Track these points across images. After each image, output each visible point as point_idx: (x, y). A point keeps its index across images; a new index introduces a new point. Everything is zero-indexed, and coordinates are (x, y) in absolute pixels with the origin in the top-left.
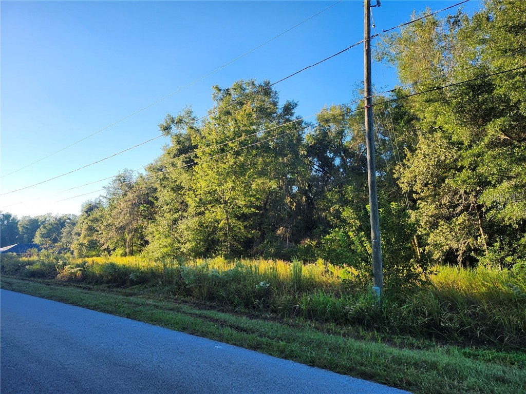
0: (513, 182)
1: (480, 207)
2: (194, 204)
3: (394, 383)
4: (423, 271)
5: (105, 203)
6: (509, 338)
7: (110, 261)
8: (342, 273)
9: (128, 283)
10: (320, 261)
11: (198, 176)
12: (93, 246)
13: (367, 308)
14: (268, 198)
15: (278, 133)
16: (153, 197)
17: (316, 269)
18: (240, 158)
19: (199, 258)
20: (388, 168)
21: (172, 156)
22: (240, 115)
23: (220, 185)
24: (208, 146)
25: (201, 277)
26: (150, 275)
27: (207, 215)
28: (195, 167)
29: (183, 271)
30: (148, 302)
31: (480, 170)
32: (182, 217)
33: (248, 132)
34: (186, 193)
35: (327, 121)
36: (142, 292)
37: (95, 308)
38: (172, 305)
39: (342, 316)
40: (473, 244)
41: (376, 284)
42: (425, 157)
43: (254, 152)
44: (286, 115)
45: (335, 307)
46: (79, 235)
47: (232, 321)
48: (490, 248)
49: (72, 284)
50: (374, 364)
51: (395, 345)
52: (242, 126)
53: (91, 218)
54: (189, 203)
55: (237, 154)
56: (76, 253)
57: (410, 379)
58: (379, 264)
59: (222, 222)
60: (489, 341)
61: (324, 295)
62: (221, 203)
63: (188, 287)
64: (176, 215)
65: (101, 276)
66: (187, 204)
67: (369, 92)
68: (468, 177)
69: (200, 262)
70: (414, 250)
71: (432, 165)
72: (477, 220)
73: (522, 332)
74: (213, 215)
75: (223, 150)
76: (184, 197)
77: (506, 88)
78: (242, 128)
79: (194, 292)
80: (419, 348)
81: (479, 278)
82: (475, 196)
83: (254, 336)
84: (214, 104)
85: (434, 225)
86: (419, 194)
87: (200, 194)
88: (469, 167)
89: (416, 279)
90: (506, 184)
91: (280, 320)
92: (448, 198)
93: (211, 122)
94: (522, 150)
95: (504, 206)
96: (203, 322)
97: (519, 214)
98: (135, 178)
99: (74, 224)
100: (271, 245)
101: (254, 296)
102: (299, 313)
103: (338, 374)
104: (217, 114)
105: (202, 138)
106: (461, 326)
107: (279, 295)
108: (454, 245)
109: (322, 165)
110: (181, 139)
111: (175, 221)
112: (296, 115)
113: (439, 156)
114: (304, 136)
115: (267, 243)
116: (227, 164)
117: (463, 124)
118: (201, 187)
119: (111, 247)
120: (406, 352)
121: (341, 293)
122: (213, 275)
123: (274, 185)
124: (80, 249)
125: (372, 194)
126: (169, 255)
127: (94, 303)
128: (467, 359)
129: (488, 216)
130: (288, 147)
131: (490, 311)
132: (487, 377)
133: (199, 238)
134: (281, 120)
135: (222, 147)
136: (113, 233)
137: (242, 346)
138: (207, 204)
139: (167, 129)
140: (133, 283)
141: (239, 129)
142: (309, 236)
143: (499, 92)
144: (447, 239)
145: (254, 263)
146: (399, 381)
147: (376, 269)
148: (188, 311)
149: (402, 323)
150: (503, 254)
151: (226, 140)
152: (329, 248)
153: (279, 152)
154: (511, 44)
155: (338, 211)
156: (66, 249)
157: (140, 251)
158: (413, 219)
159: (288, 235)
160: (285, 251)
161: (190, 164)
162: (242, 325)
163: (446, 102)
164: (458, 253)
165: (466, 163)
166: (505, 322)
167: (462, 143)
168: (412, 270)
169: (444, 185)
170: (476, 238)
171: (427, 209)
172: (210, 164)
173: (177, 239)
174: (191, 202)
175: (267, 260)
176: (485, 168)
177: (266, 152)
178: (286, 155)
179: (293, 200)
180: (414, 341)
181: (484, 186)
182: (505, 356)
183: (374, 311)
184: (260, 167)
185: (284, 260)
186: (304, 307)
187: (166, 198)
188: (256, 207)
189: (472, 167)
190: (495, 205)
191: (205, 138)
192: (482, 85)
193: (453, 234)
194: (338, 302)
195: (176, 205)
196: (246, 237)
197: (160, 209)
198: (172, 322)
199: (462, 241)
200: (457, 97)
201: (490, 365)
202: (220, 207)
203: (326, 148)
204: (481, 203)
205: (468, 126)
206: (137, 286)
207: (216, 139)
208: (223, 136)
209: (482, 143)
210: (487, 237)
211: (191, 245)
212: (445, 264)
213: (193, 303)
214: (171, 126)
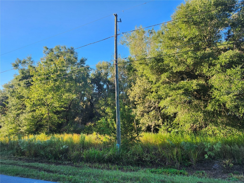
0: (171, 98)
1: (159, 108)
2: (30, 106)
4: (137, 136)
6: (168, 163)
8: (105, 138)
10: (95, 133)
11: (33, 91)
13: (113, 154)
14: (71, 103)
15: (77, 72)
16: (5, 102)
17: (93, 137)
18: (57, 83)
19: (31, 134)
21: (18, 80)
22: (57, 62)
23: (45, 96)
24: (39, 76)
25: (30, 145)
27: (37, 112)
28: (31, 86)
29: (20, 142)
31: (159, 93)
32: (22, 113)
33: (61, 70)
34: (26, 100)
35: (101, 68)
38: (12, 161)
39: (102, 159)
40: (157, 123)
41: (118, 143)
42: (139, 86)
43: (64, 80)
44: (82, 64)
45: (99, 155)
47: (46, 168)
48: (163, 124)
51: (124, 171)
52: (58, 67)
54: (27, 105)
55: (56, 80)
58: (119, 133)
59: (45, 115)
60: (161, 165)
61: (94, 150)
62: (45, 105)
63: (22, 151)
64: (19, 112)
67: (116, 58)
68: (155, 95)
69: (31, 137)
70: (134, 127)
71: (142, 90)
72: (159, 113)
73: (172, 160)
74: (40, 112)
75: (47, 79)
76: (24, 102)
77: (168, 61)
79: (26, 153)
80: (134, 171)
82: (158, 103)
83: (56, 174)
85: (143, 115)
86: (137, 102)
87: (34, 101)
88: (155, 91)
89: (135, 139)
90: (168, 99)
91: (72, 165)
92: (148, 104)
93: (42, 64)
94: (173, 86)
95: (168, 108)
96: (29, 170)
97: (173, 111)
100: (71, 126)
101: (60, 153)
102: (82, 159)
104: (45, 60)
105: (36, 72)
106: (151, 159)
107: (73, 151)
108: (150, 124)
109: (98, 88)
110: (24, 71)
111: (18, 115)
112: (86, 64)
113: (144, 87)
114: (90, 74)
115: (69, 125)
116: (49, 85)
117: (153, 74)
118: (34, 97)
120: (128, 174)
121: (103, 148)
122: (38, 144)
123: (74, 96)
125: (117, 102)
126: (13, 134)
128: (152, 174)
129: (162, 111)
130: (82, 79)
131: (161, 152)
132: (158, 181)
133: (31, 124)
134: (79, 66)
135: (47, 77)
137: (49, 180)
138: (37, 106)
139: (16, 66)
141: (57, 69)
142: (91, 121)
143: (166, 62)
144: (147, 121)
145: (62, 135)
147: (118, 136)
148: (21, 164)
149: (127, 160)
150: (168, 127)
151: (50, 74)
152: (99, 126)
153: (77, 81)
154: (170, 44)
155: (104, 109)
159: (80, 121)
160: (79, 129)
161: (28, 85)
162: (51, 169)
163: (147, 65)
164: (152, 127)
166: (167, 156)
167: (152, 82)
168: (133, 135)
169: (146, 98)
170: (158, 120)
171: (140, 109)
172: (40, 85)
173: (19, 125)
175: (68, 134)
176: (161, 92)
177: (71, 81)
178: (81, 83)
179: (84, 104)
180: (132, 168)
181: (161, 99)
182: (166, 171)
183: (116, 156)
184: (67, 88)
185: (77, 133)
186: (84, 157)
187: (13, 102)
188: (64, 107)
189: (156, 91)
190: (165, 107)
191: (38, 72)
192: (160, 59)
193: (150, 119)
194: (101, 153)
195: (20, 106)
196: (58, 123)
197: (9, 108)
198: (10, 171)
199: (153, 122)
200: (151, 63)
201: (160, 175)
202: (45, 107)
203: (100, 80)
204: (160, 106)
205: (155, 75)
207: (44, 73)
208: (48, 72)
209: (160, 82)
210: (162, 120)
211: (26, 128)
212: (147, 132)
213: (25, 159)
214: (19, 65)
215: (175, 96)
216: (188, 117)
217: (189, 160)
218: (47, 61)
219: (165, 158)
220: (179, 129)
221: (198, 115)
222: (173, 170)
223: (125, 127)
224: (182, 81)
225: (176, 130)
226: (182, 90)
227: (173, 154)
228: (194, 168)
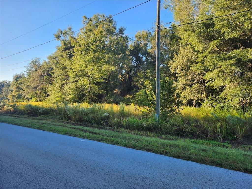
0: (219, 69)
1: (204, 80)
2: (73, 76)
4: (178, 108)
5: (26, 75)
6: (210, 135)
7: (29, 103)
9: (39, 114)
10: (133, 104)
11: (75, 62)
12: (20, 97)
13: (152, 124)
14: (110, 75)
15: (116, 43)
16: (51, 72)
17: (131, 108)
18: (96, 54)
19: (75, 103)
20: (166, 63)
21: (61, 51)
22: (96, 31)
23: (86, 67)
24: (80, 47)
25: (75, 112)
26: (50, 110)
27: (79, 82)
28: (73, 57)
29: (67, 108)
30: (49, 123)
31: (205, 64)
32: (66, 83)
34: (69, 71)
35: (140, 38)
36: (46, 118)
37: (21, 125)
38: (61, 124)
39: (141, 127)
40: (200, 97)
41: (157, 113)
42: (182, 57)
43: (103, 52)
44: (120, 34)
45: (138, 123)
46: (12, 91)
47: (90, 130)
48: (207, 99)
49: (9, 115)
50: (153, 145)
51: (163, 139)
52: (97, 37)
53: (18, 82)
55: (95, 51)
56: (10, 100)
57: (167, 151)
58: (159, 105)
59: (87, 86)
60: (202, 137)
62: (86, 76)
63: (69, 116)
64: (63, 82)
65: (24, 111)
66: (69, 77)
67: (159, 23)
68: (200, 66)
69: (76, 105)
71: (185, 61)
72: (203, 86)
73: (215, 133)
74: (83, 82)
76: (67, 72)
77: (219, 26)
78: (98, 39)
80: (173, 140)
81: (201, 112)
82: (203, 76)
83: (100, 136)
84: (84, 25)
85: (184, 89)
86: (179, 74)
87: (76, 71)
89: (174, 111)
90: (216, 71)
91: (113, 130)
92: (191, 76)
93: (82, 34)
94: (224, 55)
95: (214, 80)
96: (76, 131)
97: (220, 84)
98: (41, 62)
99: (9, 86)
100: (111, 97)
101: (101, 120)
102: (122, 126)
105: (77, 43)
106: (191, 131)
107: (113, 119)
108: (192, 98)
109: (137, 60)
110: (66, 42)
111: (63, 85)
112: (125, 34)
113: (188, 57)
114: (129, 45)
115: (109, 96)
116: (90, 56)
117: (201, 42)
118: (76, 68)
119: (30, 97)
120: (167, 141)
121: (141, 118)
122: (82, 110)
123: (113, 68)
124: (13, 98)
125: (157, 73)
126: (60, 101)
127: (20, 123)
128: (192, 144)
129: (207, 85)
130: (121, 50)
131: (203, 124)
132: (199, 150)
133: (75, 93)
135: (87, 48)
136: (30, 90)
137: (94, 140)
138: (80, 76)
139: (58, 37)
140: (41, 114)
141: (96, 39)
142: (129, 93)
143: (216, 27)
144: (189, 95)
145: (102, 105)
146: (162, 152)
147: (157, 107)
148: (69, 127)
149: (166, 130)
150: (212, 101)
152: (138, 99)
153: (116, 52)
155: (143, 82)
156: (5, 98)
157: (45, 99)
158: (175, 85)
159: (119, 93)
160: (118, 100)
161: (71, 56)
162: (95, 132)
163: (193, 31)
164: (194, 101)
165: (200, 60)
166: (209, 129)
167: (198, 51)
168: (173, 108)
169: (190, 70)
170: (202, 95)
171: (182, 81)
172: (81, 56)
173: (64, 94)
174: (71, 75)
175: (109, 104)
176: (208, 62)
177: (109, 52)
178: (119, 54)
179: (123, 77)
180: (171, 137)
181: (207, 72)
182: (208, 142)
183: (155, 125)
184: (106, 59)
185: (117, 104)
186: (124, 124)
187: (58, 73)
188: (104, 79)
189: (202, 62)
190: (211, 80)
191: (79, 43)
192: (210, 24)
193: (192, 92)
194: (140, 121)
195: (64, 77)
196: (99, 93)
197: (55, 78)
198: (61, 131)
199: (196, 96)
200: (198, 29)
201: (201, 145)
202: (86, 78)
203: (139, 52)
204: (205, 79)
205: (202, 43)
206: (43, 116)
207: (84, 43)
208: (87, 42)
209: (207, 51)
210: (206, 94)
211: (71, 97)
212: (188, 106)
213: (72, 123)
214: (61, 35)
215: (225, 67)
216: (238, 90)
217: (234, 134)
218: (86, 31)
219: (207, 131)
220: (226, 104)
221: (250, 88)
222: (215, 142)
223: (164, 99)
224: (235, 50)
225: (222, 105)
226: (234, 60)
227: (216, 127)
228: (239, 142)
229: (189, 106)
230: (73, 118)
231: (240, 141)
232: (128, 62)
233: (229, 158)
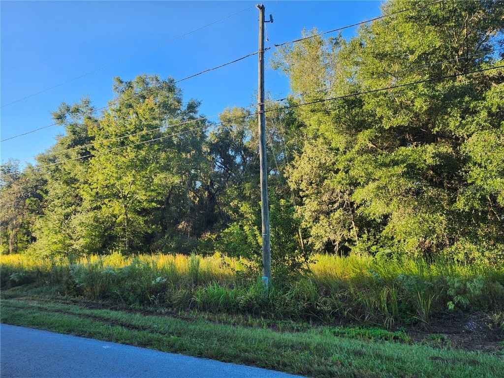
0: (376, 183)
1: (352, 204)
2: (89, 198)
3: (272, 366)
4: (305, 261)
6: (370, 316)
8: (238, 265)
9: (9, 285)
10: (218, 254)
11: (94, 169)
13: (256, 297)
14: (170, 193)
15: (181, 130)
16: (42, 190)
17: (214, 262)
18: (141, 152)
19: (94, 255)
21: (66, 146)
22: (142, 108)
23: (119, 179)
24: (106, 138)
25: (93, 275)
26: (36, 275)
27: (103, 210)
28: (91, 159)
29: (73, 270)
30: (31, 305)
31: (352, 173)
32: (75, 212)
33: (149, 127)
34: (81, 187)
35: (229, 121)
36: (24, 293)
38: (59, 306)
39: (234, 306)
40: (347, 236)
41: (265, 274)
42: (309, 160)
43: (156, 147)
44: (190, 112)
45: (228, 298)
47: (124, 320)
48: (360, 239)
50: (257, 349)
51: (277, 330)
52: (143, 120)
54: (84, 197)
55: (139, 147)
57: (286, 361)
59: (120, 217)
60: (354, 320)
61: (218, 287)
62: (119, 197)
63: (78, 286)
64: (68, 210)
66: (81, 199)
67: (262, 100)
68: (342, 178)
69: (94, 259)
70: (298, 242)
71: (315, 167)
72: (350, 215)
73: (379, 311)
74: (111, 210)
75: (123, 143)
76: (78, 190)
77: (372, 104)
78: (144, 122)
79: (85, 291)
80: (298, 330)
82: (349, 195)
83: (145, 332)
84: (115, 96)
85: (316, 220)
86: (305, 192)
87: (97, 188)
88: (344, 170)
89: (299, 268)
90: (372, 186)
91: (173, 314)
92: (327, 196)
93: (111, 113)
94: (383, 158)
95: (370, 204)
96: (92, 323)
97: (381, 210)
98: (21, 170)
100: (171, 239)
101: (150, 292)
102: (194, 305)
103: (223, 363)
104: (117, 106)
105: (100, 130)
106: (333, 308)
107: (175, 289)
108: (332, 238)
109: (224, 162)
110: (77, 129)
111: (67, 216)
112: (199, 113)
113: (320, 160)
114: (207, 134)
115: (168, 237)
116: (127, 157)
117: (340, 132)
118: (97, 180)
120: (286, 336)
121: (234, 284)
122: (107, 273)
123: (177, 180)
125: (263, 193)
126: (60, 253)
128: (335, 338)
129: (358, 212)
130: (191, 144)
131: (355, 294)
132: (348, 352)
133: (94, 234)
134: (185, 117)
135: (122, 140)
137: (131, 344)
138: (104, 198)
139: (61, 118)
140: (14, 284)
141: (141, 123)
142: (210, 230)
143: (366, 107)
144: (326, 232)
146: (277, 363)
147: (265, 260)
148: (77, 312)
149: (285, 309)
150: (370, 243)
151: (127, 133)
152: (227, 241)
153: (182, 147)
154: (377, 68)
155: (236, 206)
157: (26, 248)
159: (189, 229)
160: (186, 244)
161: (86, 156)
162: (134, 323)
163: (327, 113)
164: (335, 244)
165: (341, 167)
166: (366, 304)
167: (338, 149)
168: (297, 260)
169: (324, 184)
170: (349, 230)
171: (311, 205)
172: (108, 157)
173: (69, 236)
174: (87, 197)
175: (166, 255)
176: (356, 171)
177: (169, 147)
178: (189, 152)
179: (197, 195)
180: (294, 325)
181: (355, 187)
182: (365, 332)
183: (262, 300)
184: (162, 162)
185: (184, 254)
186: (198, 300)
187: (57, 191)
188: (157, 202)
189: (346, 170)
190: (363, 203)
191: (104, 130)
192: (355, 101)
193: (331, 227)
194: (231, 293)
195: (69, 199)
196: (146, 233)
197: (50, 203)
198: (57, 325)
199: (338, 233)
200: (335, 110)
201: (353, 341)
202: (118, 202)
203: (228, 146)
204: (353, 201)
205: (344, 134)
206: (20, 287)
207: (115, 131)
208: (123, 129)
209: (354, 150)
210: (357, 229)
211: (84, 242)
212: (325, 253)
213: (84, 302)
214: (66, 115)
215: (387, 180)
216: (414, 223)
217: (413, 311)
218: (120, 107)
219: (363, 307)
220: (394, 248)
221: (435, 219)
222: (379, 331)
223: (279, 243)
224: (403, 148)
225: (388, 251)
226: (403, 166)
227: (380, 299)
228: (423, 328)
229: (327, 253)
230: (87, 291)
231: (426, 327)
232: (206, 167)
233: (405, 369)
